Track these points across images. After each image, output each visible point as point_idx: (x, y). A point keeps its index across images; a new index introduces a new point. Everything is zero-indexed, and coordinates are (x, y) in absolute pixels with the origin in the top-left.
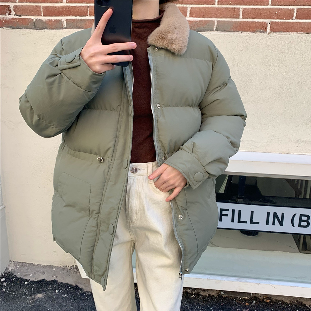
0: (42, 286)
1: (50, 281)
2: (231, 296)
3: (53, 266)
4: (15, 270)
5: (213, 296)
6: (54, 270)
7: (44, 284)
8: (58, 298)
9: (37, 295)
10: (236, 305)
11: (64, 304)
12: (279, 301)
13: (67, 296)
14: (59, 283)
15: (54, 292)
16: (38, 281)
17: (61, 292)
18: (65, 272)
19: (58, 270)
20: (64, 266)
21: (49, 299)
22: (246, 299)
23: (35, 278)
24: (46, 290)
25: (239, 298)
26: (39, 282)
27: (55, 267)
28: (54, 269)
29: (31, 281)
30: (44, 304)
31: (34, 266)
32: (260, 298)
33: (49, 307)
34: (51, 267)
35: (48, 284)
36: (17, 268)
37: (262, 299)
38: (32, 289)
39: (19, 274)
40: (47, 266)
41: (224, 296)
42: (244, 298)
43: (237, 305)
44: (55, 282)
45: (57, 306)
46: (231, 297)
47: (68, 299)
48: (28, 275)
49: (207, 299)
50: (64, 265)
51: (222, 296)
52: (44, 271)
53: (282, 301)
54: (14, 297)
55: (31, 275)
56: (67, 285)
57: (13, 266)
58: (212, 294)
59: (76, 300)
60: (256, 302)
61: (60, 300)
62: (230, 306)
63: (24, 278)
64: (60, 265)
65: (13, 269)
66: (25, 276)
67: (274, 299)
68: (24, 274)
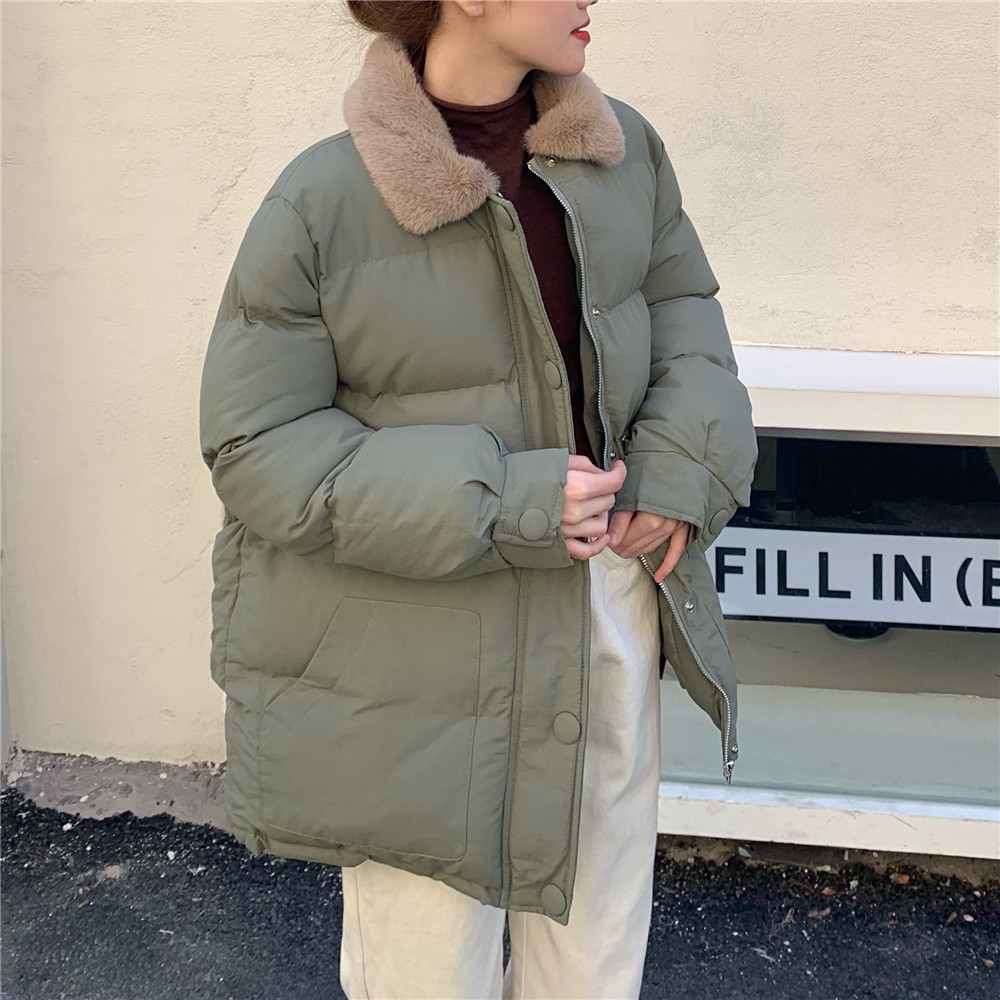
0: (121, 836)
1: (147, 820)
2: (773, 865)
3: (159, 762)
4: (31, 781)
5: (712, 863)
6: (163, 780)
7: (128, 832)
8: (173, 878)
9: (103, 869)
10: (786, 894)
11: (195, 900)
12: (944, 879)
13: (205, 871)
14: (179, 825)
15: (163, 857)
16: (105, 819)
17: (186, 857)
18: (200, 784)
19: (177, 779)
20: (196, 764)
21: (145, 881)
22: (826, 873)
23: (97, 808)
24: (135, 852)
25: (803, 871)
26: (108, 822)
27: (168, 766)
28: (163, 776)
29: (85, 820)
30: (126, 901)
31: (95, 766)
32: (876, 866)
33: (145, 910)
34: (153, 767)
35: (141, 829)
36: (37, 773)
37: (883, 873)
38: (89, 848)
39: (42, 794)
40: (137, 764)
41: (749, 862)
42: (820, 869)
43: (790, 897)
44: (164, 820)
45: (171, 908)
46: (775, 867)
47: (209, 881)
48: (74, 797)
49: (689, 875)
50: (197, 761)
51: (741, 862)
52: (130, 783)
53: (954, 879)
54: (28, 878)
55: (83, 799)
56: (206, 833)
57: (23, 768)
58: (709, 855)
59: (235, 883)
60: (860, 884)
61: (180, 887)
62: (767, 897)
63: (61, 809)
64: (185, 759)
65: (21, 778)
66: (63, 802)
67: (927, 869)
68: (60, 795)
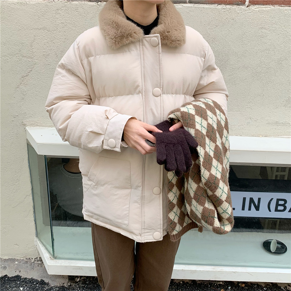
0: (5, 283)
1: (13, 277)
5: (187, 283)
6: (16, 264)
14: (23, 278)
17: (26, 289)
18: (28, 265)
19: (21, 263)
27: (18, 260)
34: (13, 260)
35: (11, 280)
40: (8, 259)
44: (18, 277)
49: (181, 287)
50: (27, 258)
52: (6, 266)
56: (32, 281)
64: (23, 257)
